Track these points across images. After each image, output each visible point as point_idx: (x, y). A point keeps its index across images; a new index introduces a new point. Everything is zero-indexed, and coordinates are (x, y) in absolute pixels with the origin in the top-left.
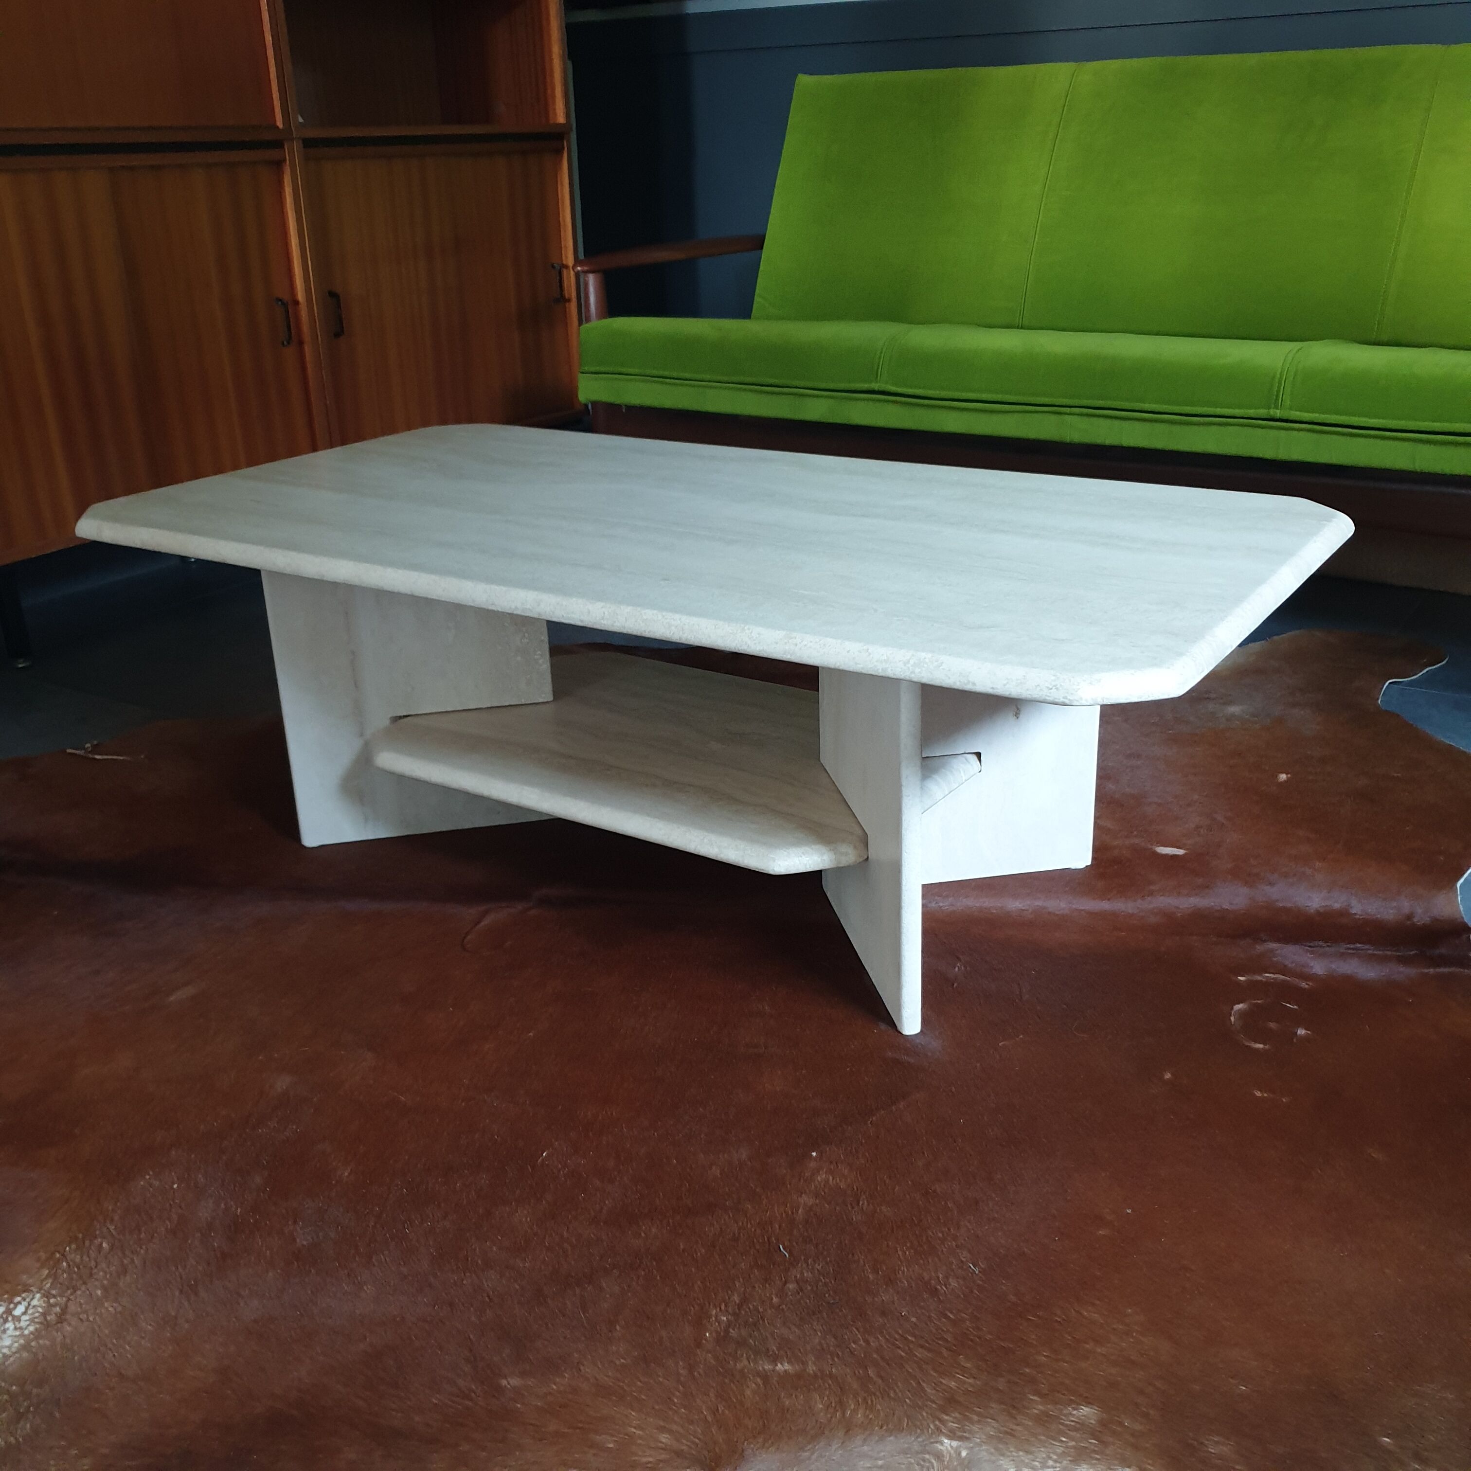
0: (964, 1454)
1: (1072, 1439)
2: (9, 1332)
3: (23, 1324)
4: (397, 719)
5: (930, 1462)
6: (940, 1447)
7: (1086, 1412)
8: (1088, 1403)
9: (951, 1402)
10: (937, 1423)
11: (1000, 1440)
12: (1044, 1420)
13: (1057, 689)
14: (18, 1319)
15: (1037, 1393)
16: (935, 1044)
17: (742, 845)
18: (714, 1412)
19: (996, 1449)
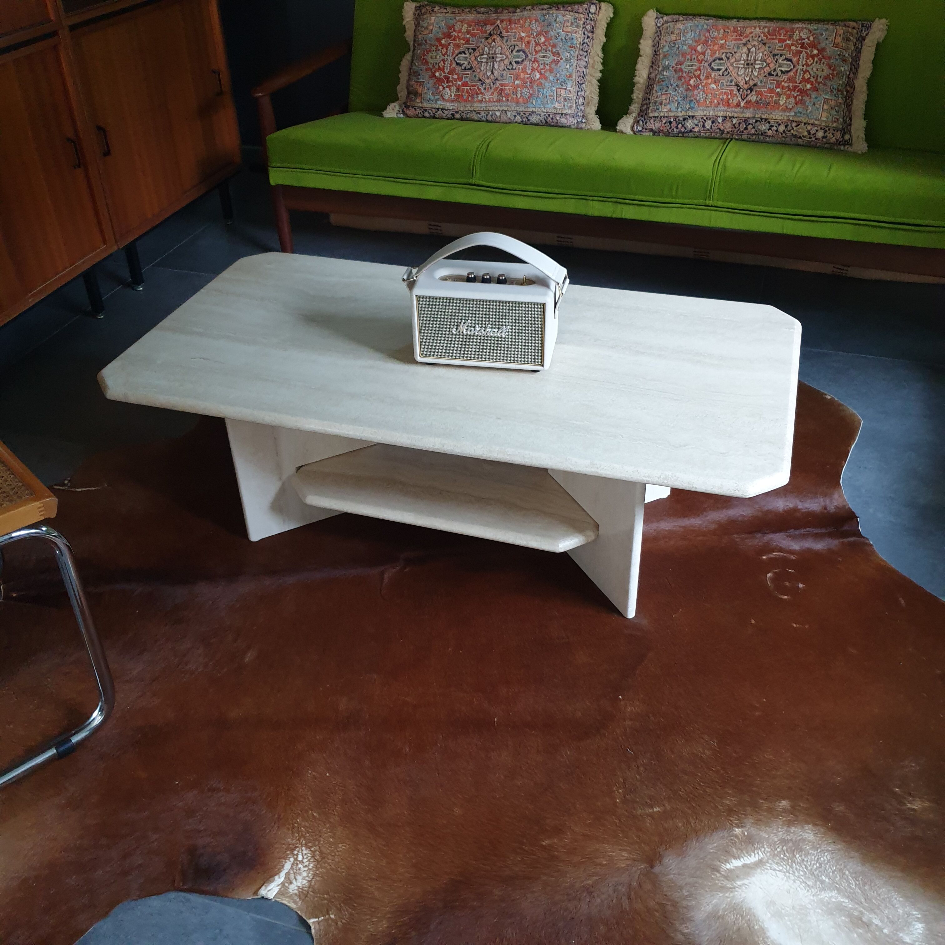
0: (746, 833)
1: (783, 817)
2: (303, 869)
3: (307, 864)
4: (299, 468)
5: (734, 840)
6: (735, 833)
7: (784, 803)
8: (784, 799)
9: (730, 811)
10: (730, 822)
11: (756, 824)
12: (770, 810)
13: (738, 491)
14: (302, 862)
15: (762, 799)
16: (645, 622)
17: (539, 538)
18: (638, 837)
19: (757, 828)
